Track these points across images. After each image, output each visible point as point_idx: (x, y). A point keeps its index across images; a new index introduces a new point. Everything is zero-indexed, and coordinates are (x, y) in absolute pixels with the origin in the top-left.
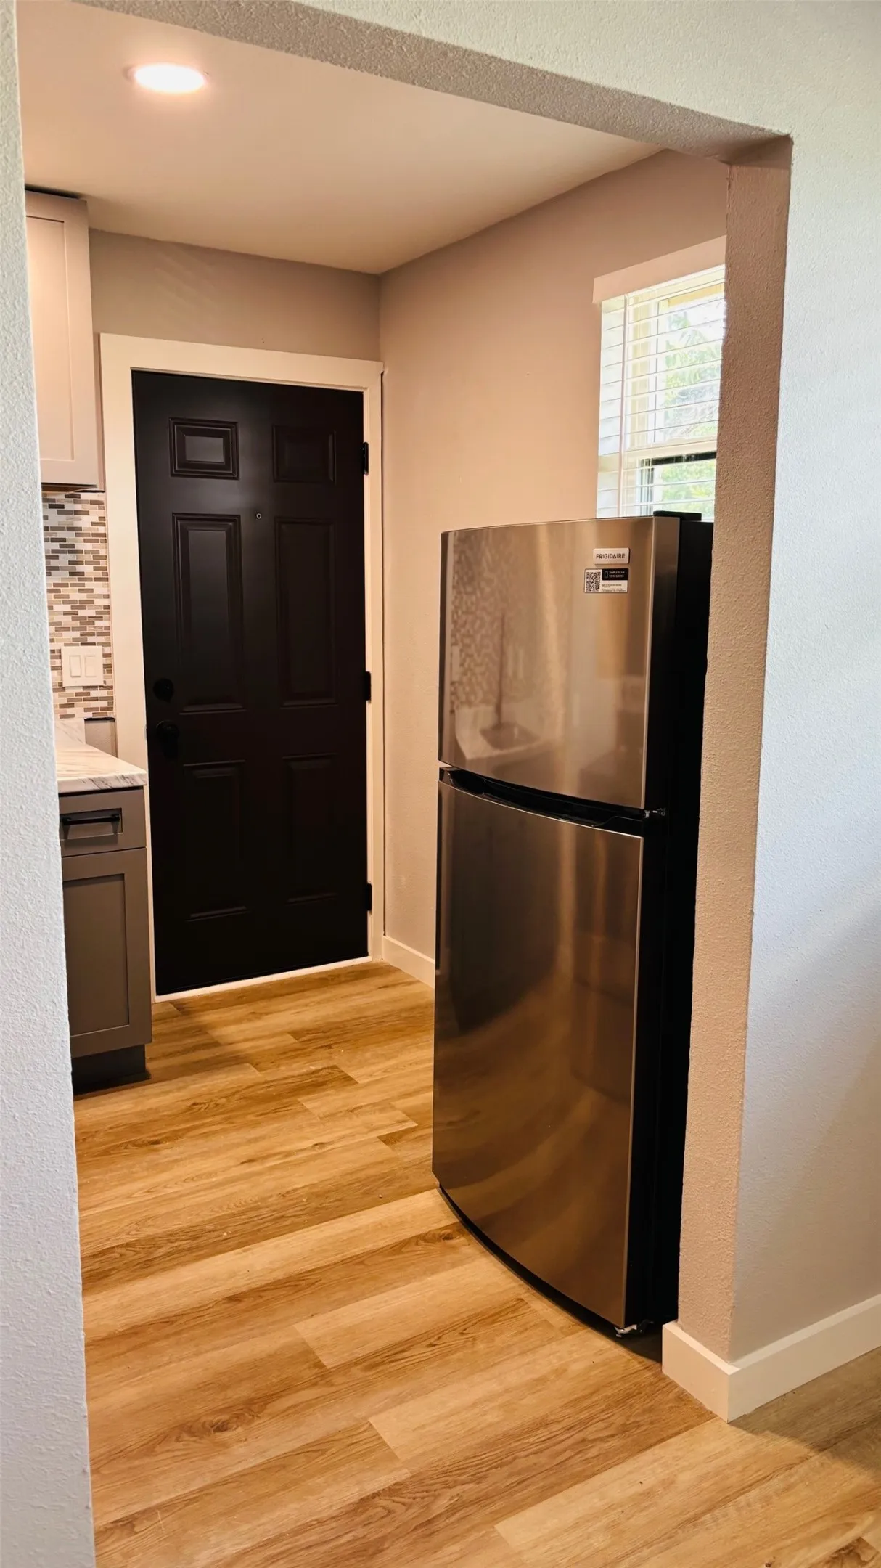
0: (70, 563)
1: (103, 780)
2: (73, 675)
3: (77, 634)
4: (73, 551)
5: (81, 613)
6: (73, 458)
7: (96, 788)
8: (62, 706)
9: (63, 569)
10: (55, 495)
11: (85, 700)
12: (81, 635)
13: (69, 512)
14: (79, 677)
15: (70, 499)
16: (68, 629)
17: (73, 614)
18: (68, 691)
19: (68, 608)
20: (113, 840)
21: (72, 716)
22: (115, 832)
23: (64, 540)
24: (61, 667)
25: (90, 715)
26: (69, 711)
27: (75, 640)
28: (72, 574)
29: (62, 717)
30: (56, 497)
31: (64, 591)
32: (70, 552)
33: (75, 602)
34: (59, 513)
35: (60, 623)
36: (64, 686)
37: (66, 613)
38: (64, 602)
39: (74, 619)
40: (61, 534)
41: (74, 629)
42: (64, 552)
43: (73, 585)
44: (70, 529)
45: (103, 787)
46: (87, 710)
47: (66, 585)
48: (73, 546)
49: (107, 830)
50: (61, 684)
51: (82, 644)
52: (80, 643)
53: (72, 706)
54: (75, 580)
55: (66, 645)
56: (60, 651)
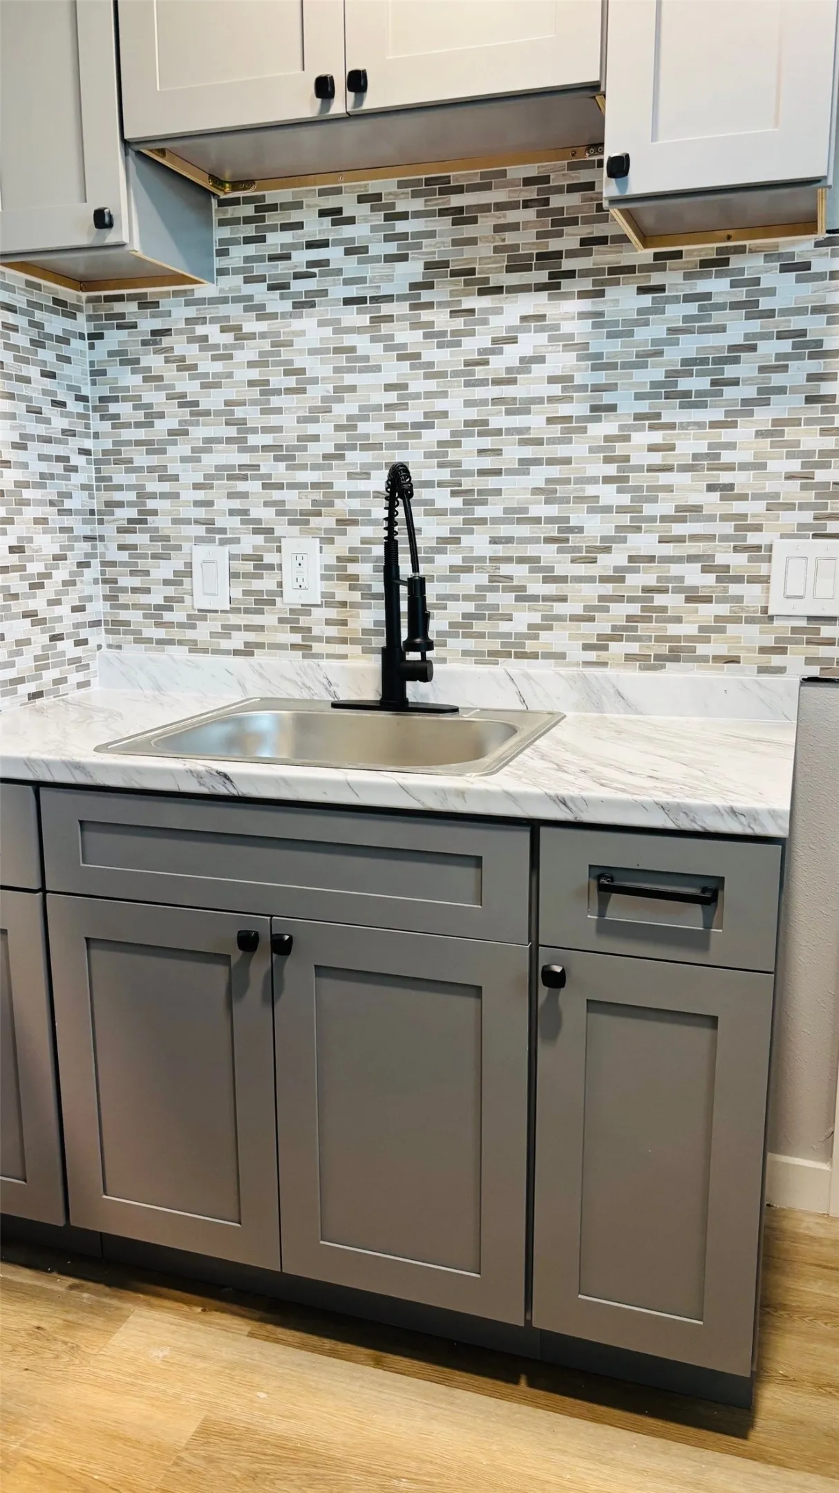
0: (812, 378)
1: (685, 810)
2: (788, 593)
3: (807, 517)
4: (817, 351)
5: (820, 475)
6: (776, 125)
7: (670, 825)
8: (764, 650)
9: (795, 390)
10: (793, 243)
11: (809, 642)
12: (815, 518)
13: (820, 277)
14: (801, 597)
15: (823, 249)
16: (790, 507)
17: (804, 478)
18: (776, 623)
19: (795, 466)
20: (699, 941)
21: (781, 670)
22: (708, 926)
23: (803, 333)
24: (769, 576)
25: (815, 671)
26: (776, 660)
27: (801, 526)
28: (810, 400)
29: (762, 670)
30: (796, 249)
31: (790, 433)
32: (812, 356)
33: (810, 453)
34: (799, 280)
35: (777, 495)
36: (770, 612)
37: (790, 477)
38: (790, 456)
39: (804, 487)
40: (796, 323)
41: (803, 507)
42: (800, 357)
43: (810, 421)
44: (817, 310)
45: (686, 825)
46: (809, 661)
47: (796, 422)
48: (819, 343)
49: (691, 918)
50: (765, 610)
51: (815, 536)
52: (811, 533)
53: (783, 651)
54: (816, 410)
55: (783, 536)
56: (770, 548)
